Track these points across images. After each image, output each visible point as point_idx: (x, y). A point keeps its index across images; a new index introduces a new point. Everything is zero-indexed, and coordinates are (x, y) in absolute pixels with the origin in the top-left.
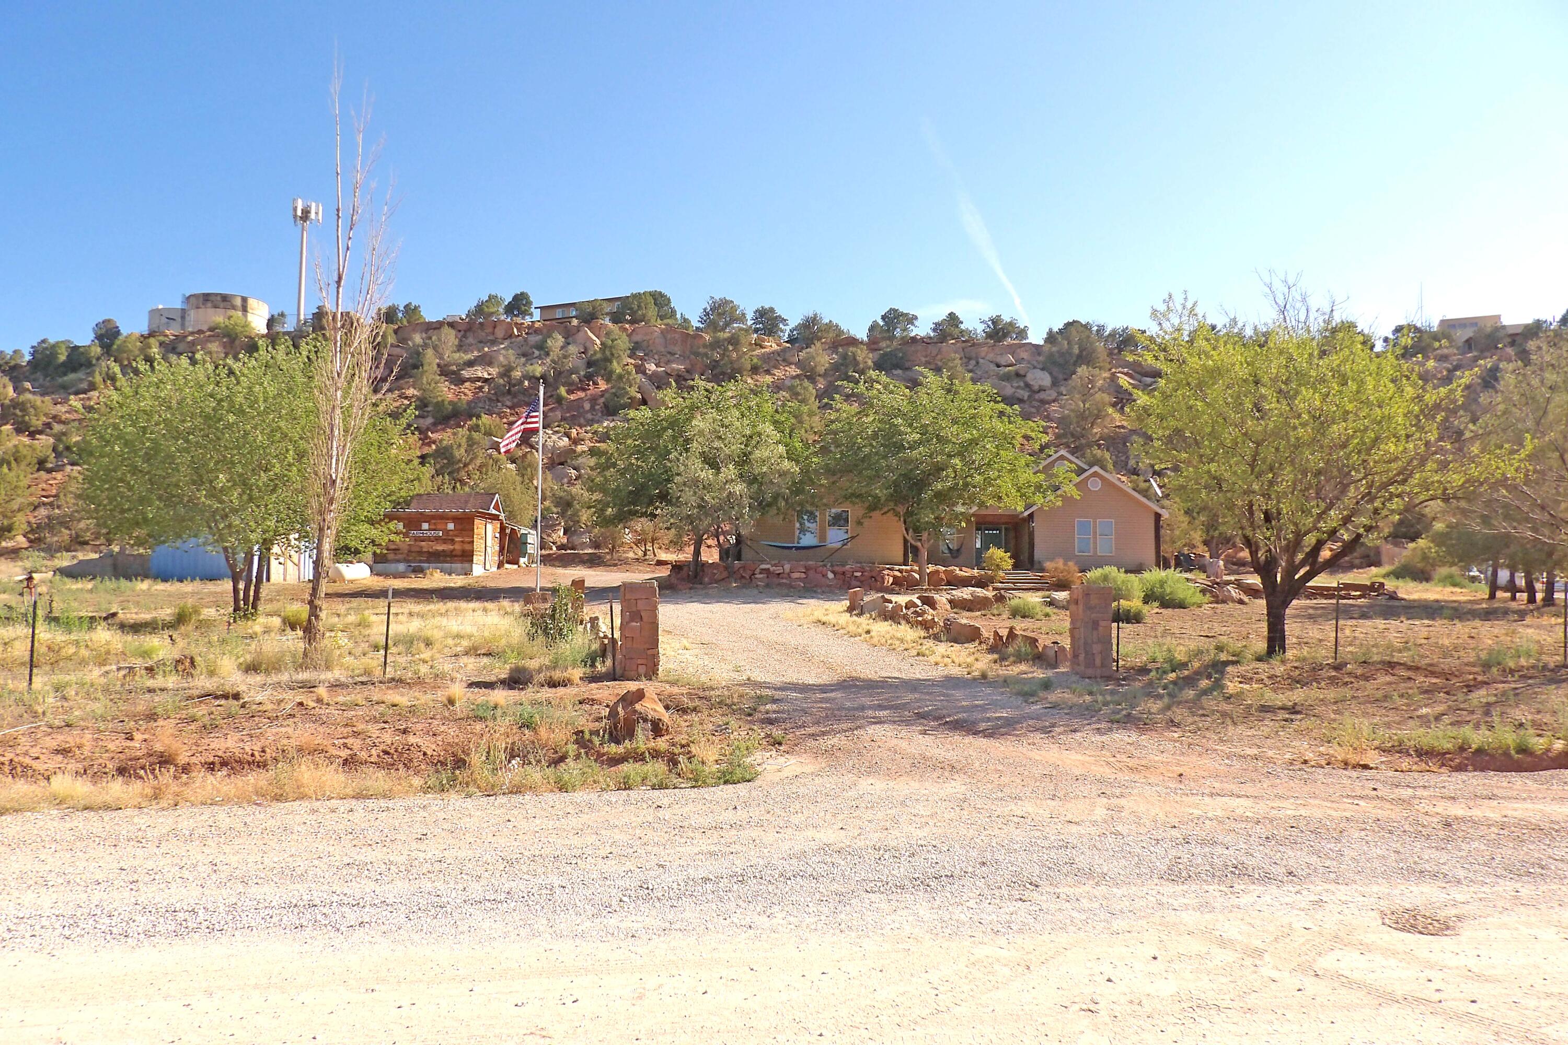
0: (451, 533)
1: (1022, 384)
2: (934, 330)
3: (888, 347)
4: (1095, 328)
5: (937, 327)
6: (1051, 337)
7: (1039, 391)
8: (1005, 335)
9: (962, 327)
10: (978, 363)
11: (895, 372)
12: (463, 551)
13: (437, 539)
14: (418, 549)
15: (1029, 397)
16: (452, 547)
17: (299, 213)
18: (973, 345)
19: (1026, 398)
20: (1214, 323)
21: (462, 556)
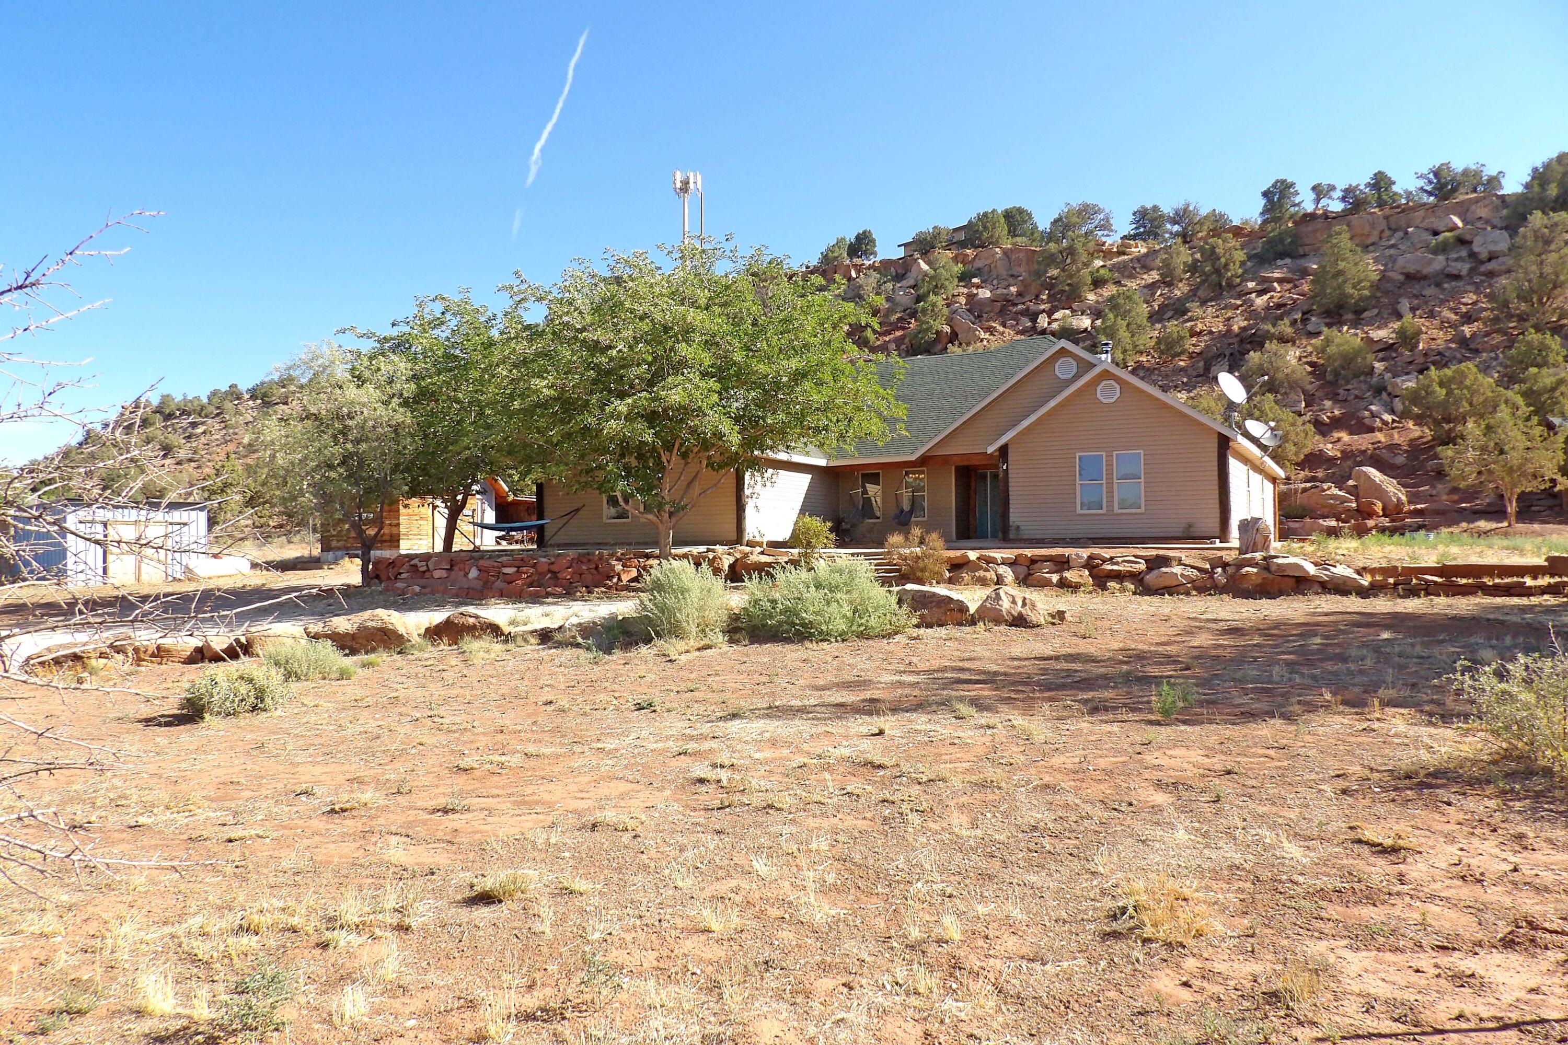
1: (1464, 253)
3: (1273, 230)
5: (1350, 193)
6: (1533, 179)
7: (1490, 260)
8: (1454, 190)
9: (1395, 188)
10: (1406, 233)
11: (1279, 262)
12: (392, 535)
13: (370, 522)
15: (1472, 271)
16: (382, 531)
17: (679, 185)
18: (1403, 211)
19: (1464, 273)
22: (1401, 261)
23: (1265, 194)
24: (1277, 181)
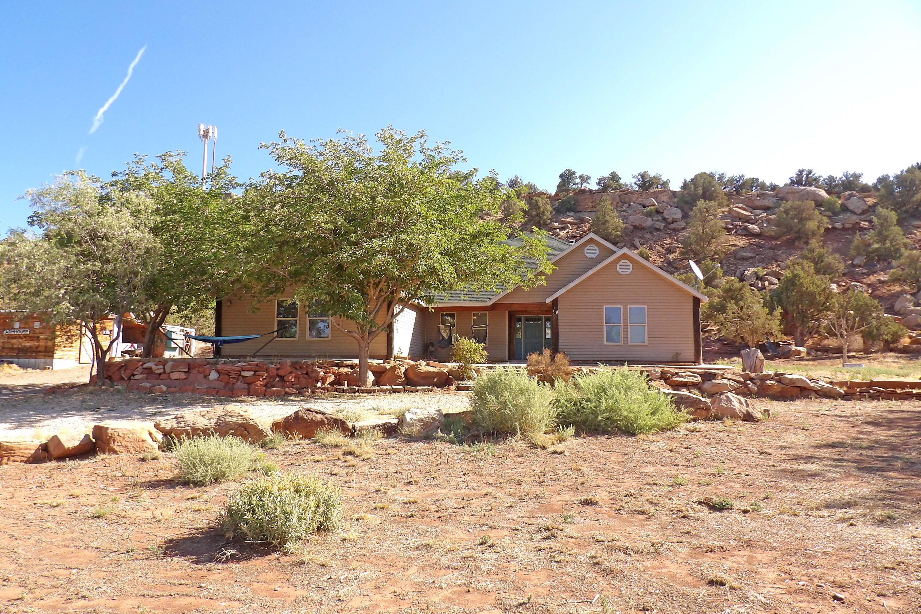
0: (37, 331)
1: (660, 218)
2: (599, 184)
3: (564, 196)
4: (717, 176)
5: (601, 181)
6: (685, 186)
7: (673, 222)
8: (650, 186)
9: (621, 181)
10: (630, 205)
11: (568, 214)
12: (47, 347)
13: (25, 336)
14: (9, 346)
15: (665, 227)
16: (37, 344)
17: (202, 133)
19: (662, 228)
20: (810, 169)
21: (45, 351)
22: (631, 219)
23: (561, 176)
24: (566, 170)
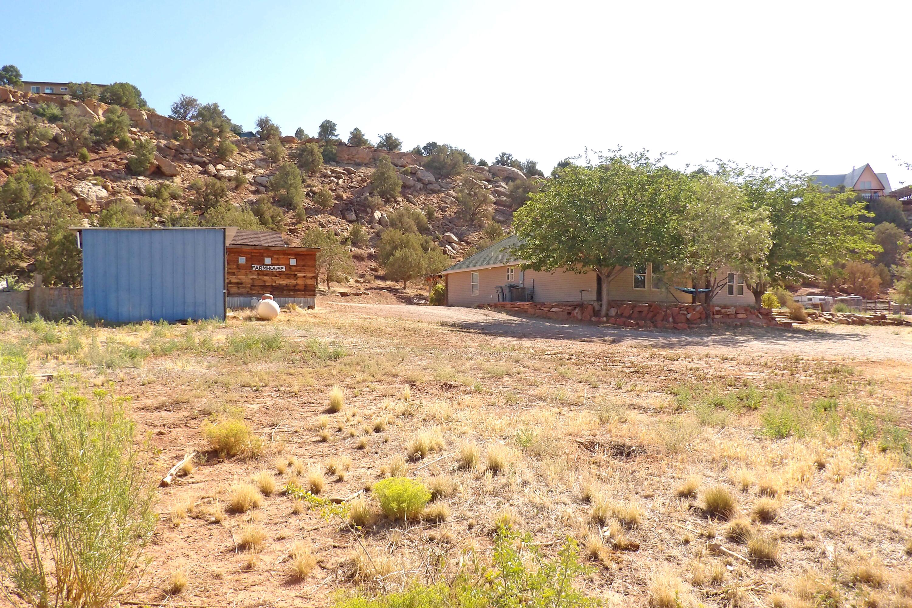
0: (293, 268)
1: (416, 179)
2: (350, 138)
7: (429, 184)
9: (364, 138)
12: (306, 286)
13: (280, 273)
14: (262, 284)
15: (424, 187)
16: (294, 282)
18: (374, 150)
21: (305, 290)
24: (328, 121)
